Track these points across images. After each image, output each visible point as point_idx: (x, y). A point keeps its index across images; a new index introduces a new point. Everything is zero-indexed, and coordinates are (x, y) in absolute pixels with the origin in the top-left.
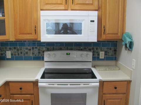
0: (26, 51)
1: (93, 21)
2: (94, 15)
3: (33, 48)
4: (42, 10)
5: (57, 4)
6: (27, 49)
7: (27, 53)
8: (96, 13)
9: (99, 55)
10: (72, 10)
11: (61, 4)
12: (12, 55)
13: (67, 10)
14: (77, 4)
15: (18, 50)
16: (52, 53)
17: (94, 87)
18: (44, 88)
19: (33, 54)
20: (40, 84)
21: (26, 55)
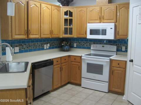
0: (84, 44)
1: (111, 28)
2: (112, 25)
3: (87, 43)
4: (89, 23)
5: (96, 20)
6: (84, 43)
7: (84, 45)
8: (113, 24)
9: (122, 48)
10: (103, 23)
11: (97, 20)
12: (77, 45)
13: (101, 23)
14: (105, 20)
15: (79, 43)
16: (95, 45)
17: (107, 62)
18: (84, 59)
19: (87, 46)
20: (82, 57)
21: (84, 46)
